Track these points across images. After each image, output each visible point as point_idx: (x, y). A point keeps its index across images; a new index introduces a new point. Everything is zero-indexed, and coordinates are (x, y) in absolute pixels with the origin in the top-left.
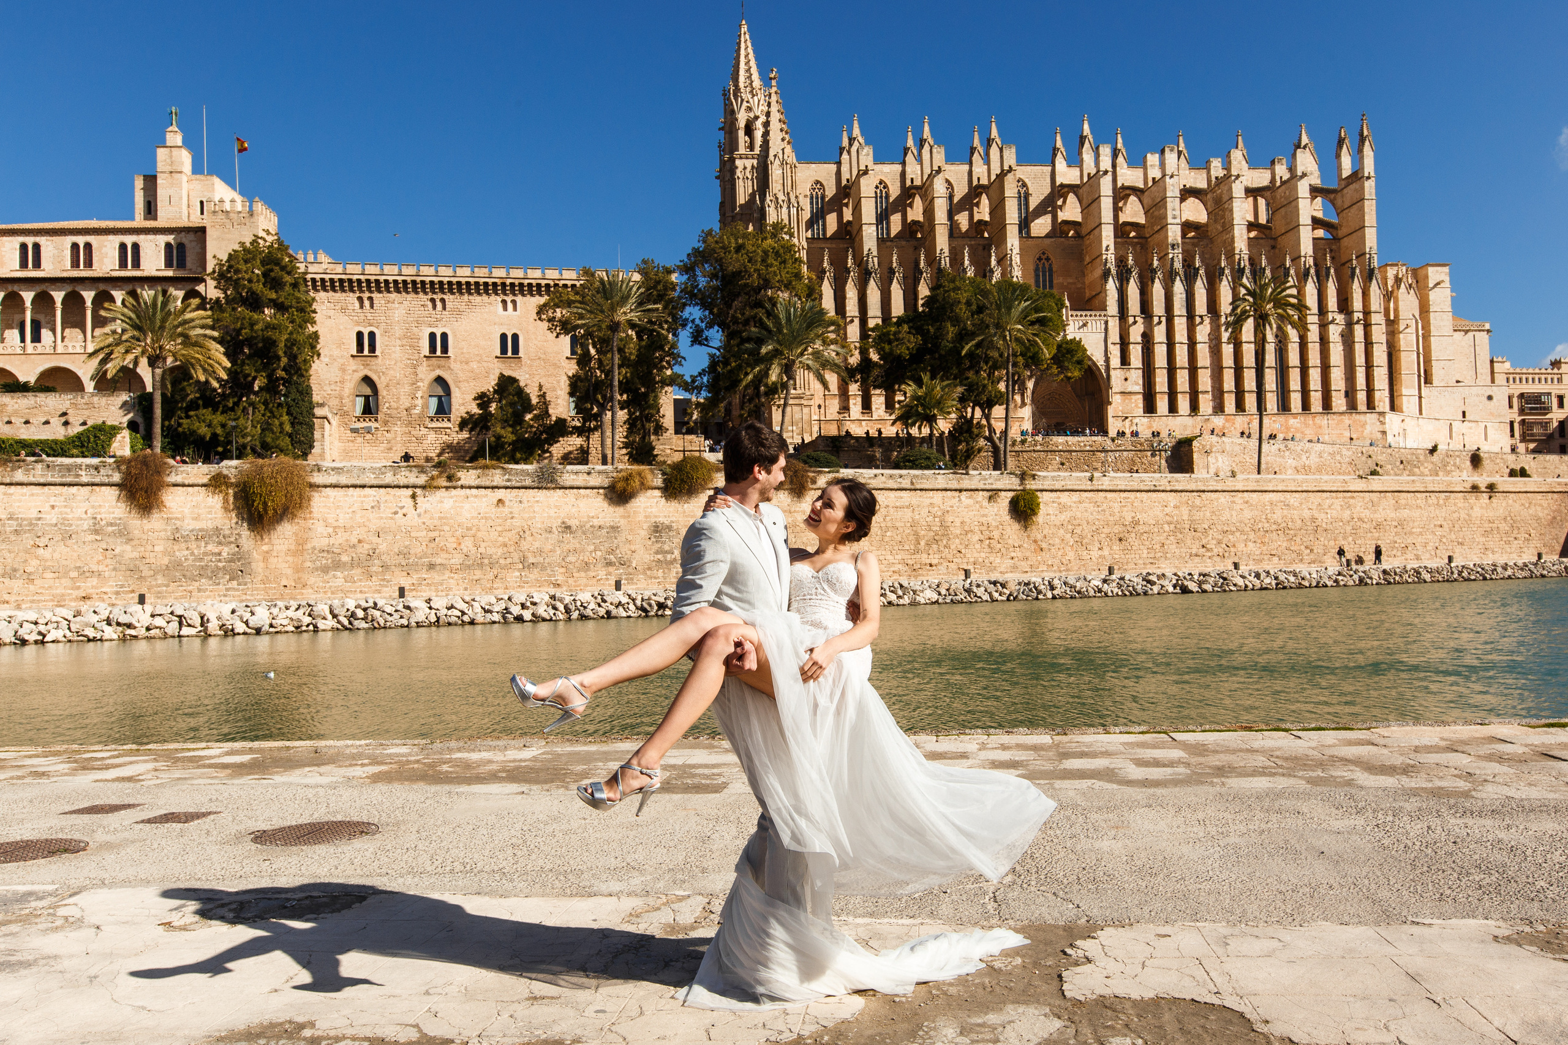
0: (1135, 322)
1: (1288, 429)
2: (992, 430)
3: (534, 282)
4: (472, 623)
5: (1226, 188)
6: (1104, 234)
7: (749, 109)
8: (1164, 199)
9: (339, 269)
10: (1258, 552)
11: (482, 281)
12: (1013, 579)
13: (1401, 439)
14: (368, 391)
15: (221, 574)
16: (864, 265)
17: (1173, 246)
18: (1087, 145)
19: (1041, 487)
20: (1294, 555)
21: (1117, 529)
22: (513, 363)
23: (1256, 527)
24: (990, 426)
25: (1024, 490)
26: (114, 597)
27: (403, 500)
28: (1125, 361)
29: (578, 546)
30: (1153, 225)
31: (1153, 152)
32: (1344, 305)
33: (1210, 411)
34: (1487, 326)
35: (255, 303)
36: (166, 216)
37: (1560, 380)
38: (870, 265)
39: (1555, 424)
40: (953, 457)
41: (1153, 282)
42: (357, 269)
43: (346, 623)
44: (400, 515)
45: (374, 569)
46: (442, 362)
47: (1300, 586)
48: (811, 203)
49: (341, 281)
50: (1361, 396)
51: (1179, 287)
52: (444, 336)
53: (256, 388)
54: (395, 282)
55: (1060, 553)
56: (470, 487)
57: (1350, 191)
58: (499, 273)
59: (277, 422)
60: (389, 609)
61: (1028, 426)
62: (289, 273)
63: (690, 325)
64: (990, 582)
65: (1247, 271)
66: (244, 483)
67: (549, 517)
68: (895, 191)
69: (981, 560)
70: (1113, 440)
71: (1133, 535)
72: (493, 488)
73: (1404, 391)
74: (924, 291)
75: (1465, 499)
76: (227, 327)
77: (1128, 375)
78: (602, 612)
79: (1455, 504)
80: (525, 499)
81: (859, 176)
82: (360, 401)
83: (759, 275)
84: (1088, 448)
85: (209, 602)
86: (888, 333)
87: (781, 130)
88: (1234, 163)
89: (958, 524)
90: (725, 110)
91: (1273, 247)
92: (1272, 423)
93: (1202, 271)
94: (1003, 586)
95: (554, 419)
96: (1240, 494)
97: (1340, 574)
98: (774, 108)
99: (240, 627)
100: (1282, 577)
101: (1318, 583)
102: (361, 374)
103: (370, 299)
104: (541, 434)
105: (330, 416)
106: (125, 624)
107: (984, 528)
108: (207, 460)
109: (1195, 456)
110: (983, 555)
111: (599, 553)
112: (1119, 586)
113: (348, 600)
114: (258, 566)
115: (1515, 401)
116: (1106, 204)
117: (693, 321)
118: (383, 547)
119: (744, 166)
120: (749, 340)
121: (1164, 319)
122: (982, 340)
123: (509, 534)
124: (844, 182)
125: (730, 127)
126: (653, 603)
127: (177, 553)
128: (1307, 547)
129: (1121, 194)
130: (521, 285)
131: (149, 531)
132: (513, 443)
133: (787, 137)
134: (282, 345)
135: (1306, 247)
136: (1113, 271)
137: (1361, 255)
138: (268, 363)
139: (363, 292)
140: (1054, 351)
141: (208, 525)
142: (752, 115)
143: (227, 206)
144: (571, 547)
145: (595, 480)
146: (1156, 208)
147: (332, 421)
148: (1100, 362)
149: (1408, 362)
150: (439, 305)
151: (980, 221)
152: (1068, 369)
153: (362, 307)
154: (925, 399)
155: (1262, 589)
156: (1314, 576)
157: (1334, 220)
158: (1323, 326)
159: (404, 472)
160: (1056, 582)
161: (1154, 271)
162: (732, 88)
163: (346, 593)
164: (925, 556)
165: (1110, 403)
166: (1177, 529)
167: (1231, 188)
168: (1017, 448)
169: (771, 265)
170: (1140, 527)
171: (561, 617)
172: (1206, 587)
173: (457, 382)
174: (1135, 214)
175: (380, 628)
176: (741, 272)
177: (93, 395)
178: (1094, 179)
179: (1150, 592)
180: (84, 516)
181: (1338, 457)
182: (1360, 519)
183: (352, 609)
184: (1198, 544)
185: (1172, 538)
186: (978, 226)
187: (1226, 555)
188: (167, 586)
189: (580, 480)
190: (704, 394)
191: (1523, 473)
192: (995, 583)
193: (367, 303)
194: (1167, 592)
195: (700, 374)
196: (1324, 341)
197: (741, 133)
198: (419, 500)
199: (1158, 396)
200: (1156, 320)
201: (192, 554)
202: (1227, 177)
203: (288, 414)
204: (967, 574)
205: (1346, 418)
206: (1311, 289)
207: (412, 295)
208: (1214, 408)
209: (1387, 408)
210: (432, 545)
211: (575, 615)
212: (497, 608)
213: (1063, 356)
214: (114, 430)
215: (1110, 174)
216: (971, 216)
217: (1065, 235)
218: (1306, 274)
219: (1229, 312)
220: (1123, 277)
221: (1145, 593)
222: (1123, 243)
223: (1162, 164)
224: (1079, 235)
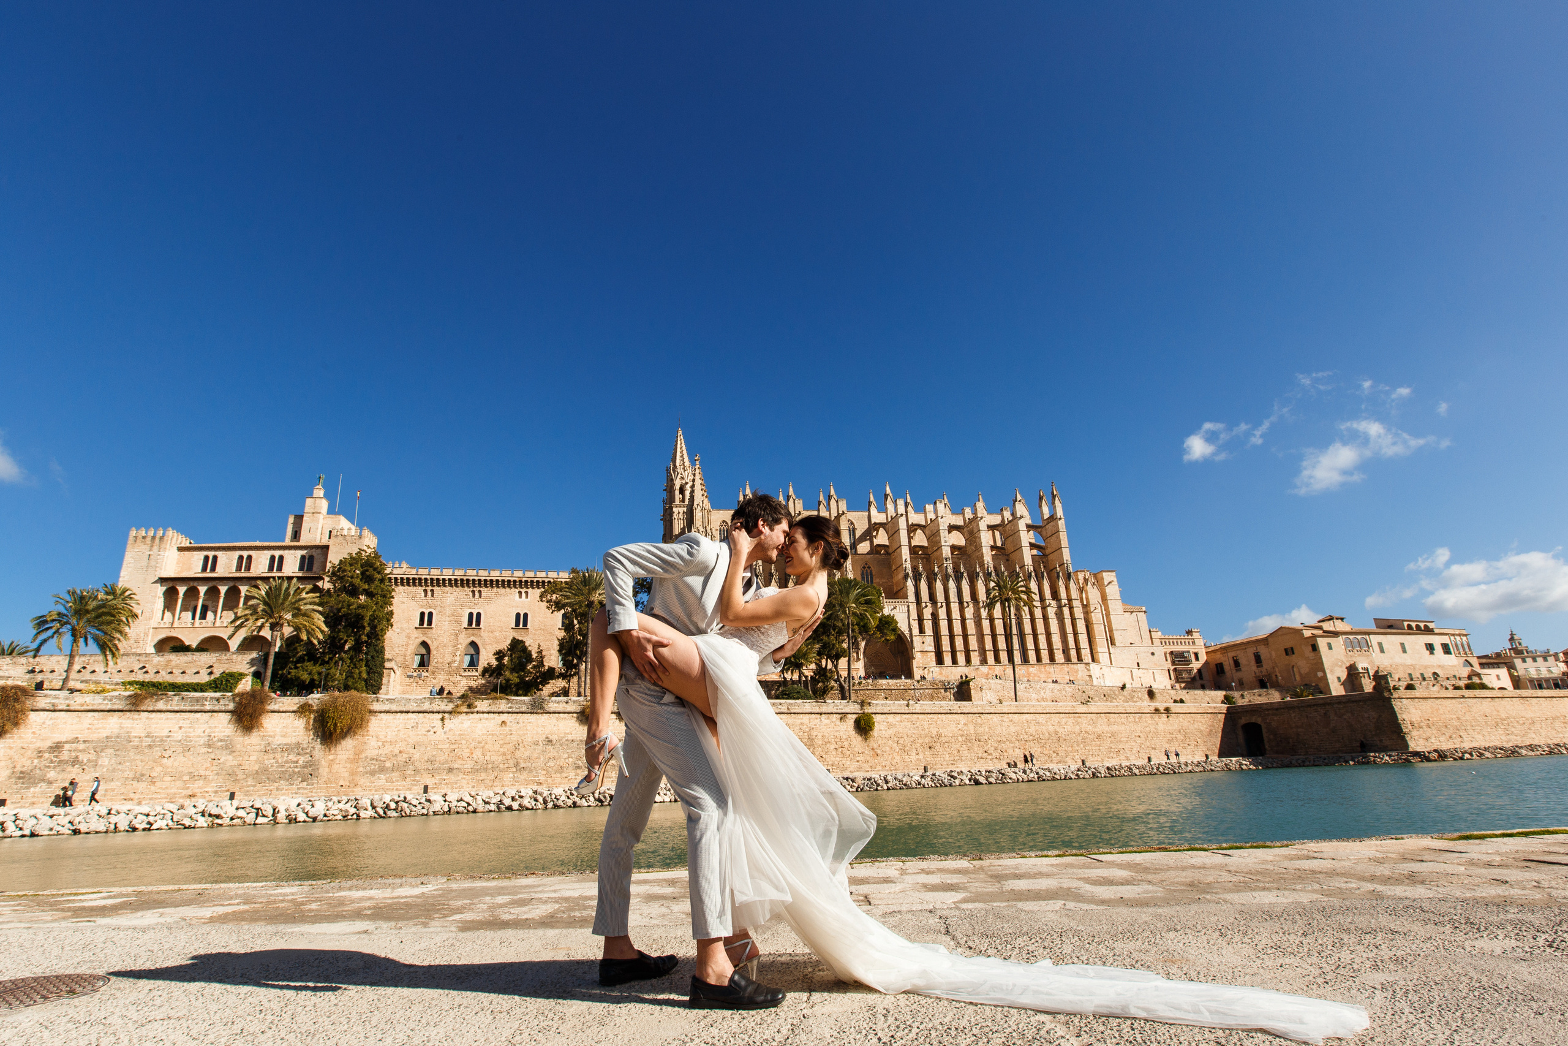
0: (926, 606)
1: (1029, 674)
2: (839, 676)
3: (540, 580)
4: (475, 811)
5: (975, 525)
6: (903, 552)
7: (682, 478)
8: (938, 531)
9: (414, 571)
11: (506, 579)
12: (859, 776)
13: (1101, 680)
14: (423, 651)
15: (295, 777)
17: (946, 559)
18: (889, 500)
19: (875, 711)
20: (1046, 758)
21: (927, 740)
22: (523, 632)
23: (1019, 738)
24: (838, 673)
25: (864, 713)
26: (213, 795)
27: (435, 721)
28: (922, 631)
29: (556, 754)
30: (932, 547)
31: (929, 503)
32: (1055, 595)
33: (978, 663)
34: (1144, 609)
35: (354, 592)
36: (305, 539)
37: (1194, 643)
39: (1196, 671)
40: (815, 692)
41: (936, 581)
42: (426, 571)
43: (381, 812)
44: (432, 732)
45: (409, 772)
46: (476, 631)
47: (1054, 779)
49: (414, 579)
50: (1073, 653)
51: (952, 584)
52: (479, 615)
53: (347, 647)
54: (450, 580)
55: (890, 758)
56: (483, 713)
57: (1050, 527)
58: (518, 574)
59: (357, 671)
60: (415, 802)
61: (862, 673)
62: (379, 573)
64: (844, 778)
65: (993, 574)
66: (323, 710)
67: (537, 734)
69: (835, 762)
70: (918, 682)
71: (938, 744)
72: (499, 713)
73: (1099, 650)
75: (1152, 718)
76: (332, 607)
77: (924, 640)
78: (570, 802)
79: (1146, 722)
80: (521, 721)
82: (418, 659)
84: (902, 687)
85: (282, 798)
87: (702, 490)
88: (978, 510)
89: (820, 737)
90: (667, 479)
91: (1008, 560)
92: (1021, 670)
93: (965, 575)
94: (853, 781)
95: (547, 668)
96: (1006, 715)
97: (1079, 770)
98: (698, 477)
99: (302, 817)
100: (1041, 773)
101: (1066, 776)
102: (421, 640)
103: (432, 591)
104: (537, 678)
105: (395, 668)
106: (215, 816)
107: (838, 740)
108: (299, 694)
109: (972, 692)
110: (838, 759)
111: (571, 760)
112: (932, 780)
113: (385, 795)
114: (324, 771)
115: (1168, 655)
116: (903, 534)
117: (643, 603)
118: (417, 756)
119: (679, 512)
121: (944, 604)
122: (831, 614)
123: (508, 746)
125: (670, 489)
126: (607, 795)
127: (266, 762)
128: (1054, 752)
129: (912, 529)
130: (532, 582)
131: (248, 745)
132: (517, 685)
133: (705, 494)
134: (367, 619)
135: (1028, 560)
136: (911, 574)
137: (1061, 565)
138: (358, 631)
139: (428, 586)
140: (877, 623)
141: (293, 740)
142: (684, 482)
143: (345, 532)
144: (551, 755)
145: (571, 707)
146: (933, 536)
147: (396, 671)
148: (906, 632)
149: (1099, 631)
150: (477, 594)
152: (886, 634)
153: (426, 596)
155: (1029, 781)
156: (1062, 771)
157: (1043, 544)
158: (1044, 608)
159: (438, 702)
160: (889, 778)
161: (936, 575)
162: (672, 467)
163: (386, 790)
165: (914, 658)
166: (968, 740)
167: (978, 525)
168: (856, 688)
170: (943, 739)
171: (540, 806)
172: (992, 780)
173: (485, 645)
174: (921, 541)
175: (407, 816)
177: (233, 653)
178: (894, 520)
179: (954, 784)
180: (203, 734)
181: (1064, 692)
182: (1086, 732)
183: (387, 801)
184: (982, 750)
185: (964, 746)
187: (1002, 757)
188: (254, 786)
189: (560, 707)
191: (1182, 701)
192: (847, 779)
193: (429, 593)
194: (965, 784)
196: (1045, 618)
197: (677, 492)
198: (446, 722)
199: (944, 654)
200: (939, 604)
201: (277, 762)
202: (976, 518)
203: (366, 666)
205: (1065, 666)
206: (1033, 586)
207: (460, 588)
208: (981, 661)
209: (1090, 661)
210: (453, 754)
211: (550, 805)
212: (494, 800)
213: (883, 626)
214: (241, 676)
215: (904, 516)
217: (878, 553)
218: (1030, 576)
219: (985, 599)
220: (917, 578)
221: (951, 785)
222: (915, 558)
223: (936, 511)
224: (887, 553)
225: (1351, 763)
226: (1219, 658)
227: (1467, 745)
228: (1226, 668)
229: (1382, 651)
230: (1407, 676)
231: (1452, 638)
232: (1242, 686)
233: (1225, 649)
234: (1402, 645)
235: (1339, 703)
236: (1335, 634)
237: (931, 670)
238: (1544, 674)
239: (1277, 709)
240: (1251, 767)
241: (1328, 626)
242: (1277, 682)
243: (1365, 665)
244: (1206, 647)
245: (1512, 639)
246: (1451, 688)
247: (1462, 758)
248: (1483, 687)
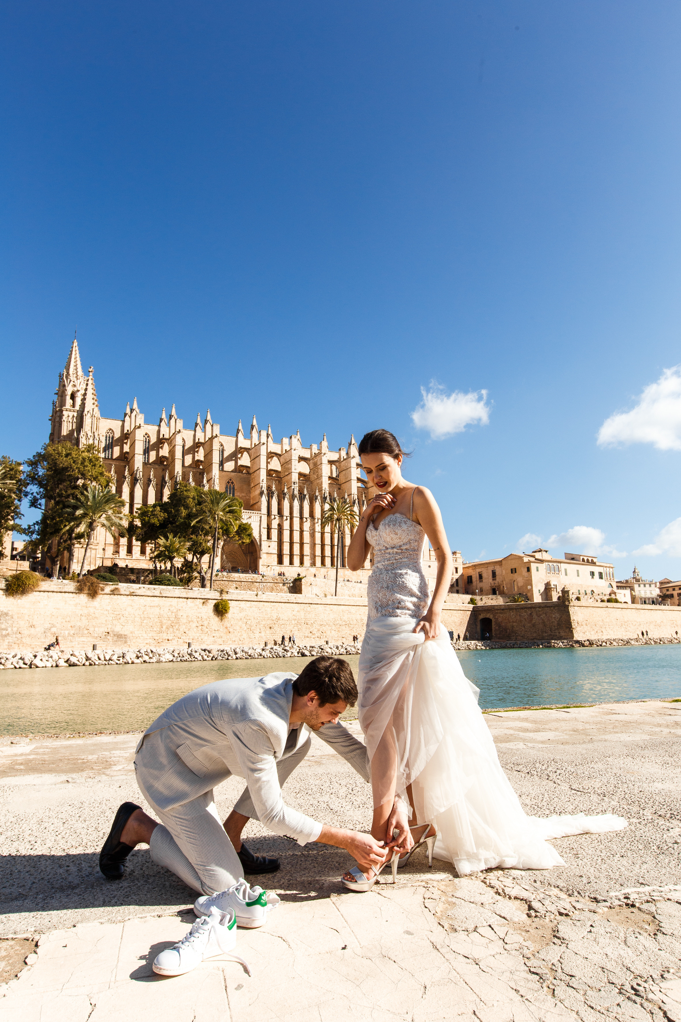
0: (275, 518)
1: (344, 575)
5: (319, 458)
6: (261, 473)
7: (75, 386)
8: (291, 460)
10: (336, 636)
12: (215, 649)
16: (134, 475)
17: (294, 483)
18: (255, 429)
19: (231, 598)
21: (269, 622)
23: (336, 623)
25: (222, 600)
28: (269, 537)
30: (285, 472)
31: (286, 437)
33: (309, 565)
38: (138, 476)
40: (181, 580)
41: (284, 499)
48: (106, 440)
51: (296, 503)
55: (239, 634)
61: (219, 567)
63: (30, 496)
64: (202, 650)
65: (328, 498)
68: (153, 440)
69: (196, 637)
70: (262, 576)
71: (277, 625)
74: (167, 493)
77: (270, 544)
81: (135, 428)
83: (79, 471)
84: (250, 580)
86: (148, 511)
87: (93, 399)
88: (323, 447)
89: (185, 617)
90: (60, 384)
91: (339, 489)
93: (307, 497)
94: (209, 652)
96: (328, 606)
98: (90, 387)
100: (349, 649)
107: (200, 620)
109: (303, 587)
112: (271, 652)
116: (263, 459)
117: (32, 494)
119: (69, 415)
120: (68, 507)
121: (289, 518)
122: (201, 519)
124: (125, 431)
125: (61, 394)
129: (270, 455)
133: (96, 403)
135: (353, 490)
136: (265, 492)
140: (237, 528)
142: (76, 389)
146: (286, 464)
148: (257, 537)
151: (198, 461)
152: (243, 538)
154: (169, 547)
160: (238, 650)
161: (285, 494)
162: (65, 373)
164: (165, 634)
165: (261, 558)
166: (299, 623)
167: (321, 459)
169: (87, 466)
170: (280, 621)
174: (276, 466)
176: (68, 468)
178: (257, 447)
179: (286, 656)
184: (308, 631)
185: (296, 628)
186: (196, 463)
187: (322, 637)
190: (35, 536)
192: (205, 650)
195: (34, 524)
197: (68, 398)
199: (284, 556)
200: (285, 518)
202: (320, 453)
204: (189, 645)
208: (311, 563)
213: (242, 531)
215: (265, 445)
216: (194, 457)
217: (240, 471)
218: (354, 502)
219: (320, 517)
220: (270, 495)
221: (284, 656)
222: (270, 479)
223: (290, 444)
224: (248, 473)
225: (541, 646)
226: (470, 572)
227: (604, 638)
228: (474, 579)
229: (566, 575)
230: (577, 592)
231: (605, 569)
232: (482, 592)
233: (475, 566)
234: (578, 571)
235: (539, 607)
236: (541, 561)
237: (273, 568)
238: (649, 595)
239: (503, 610)
240: (483, 647)
241: (538, 556)
242: (503, 591)
243: (555, 583)
244: (463, 564)
245: (634, 572)
246: (599, 600)
247: (601, 645)
248: (616, 601)
